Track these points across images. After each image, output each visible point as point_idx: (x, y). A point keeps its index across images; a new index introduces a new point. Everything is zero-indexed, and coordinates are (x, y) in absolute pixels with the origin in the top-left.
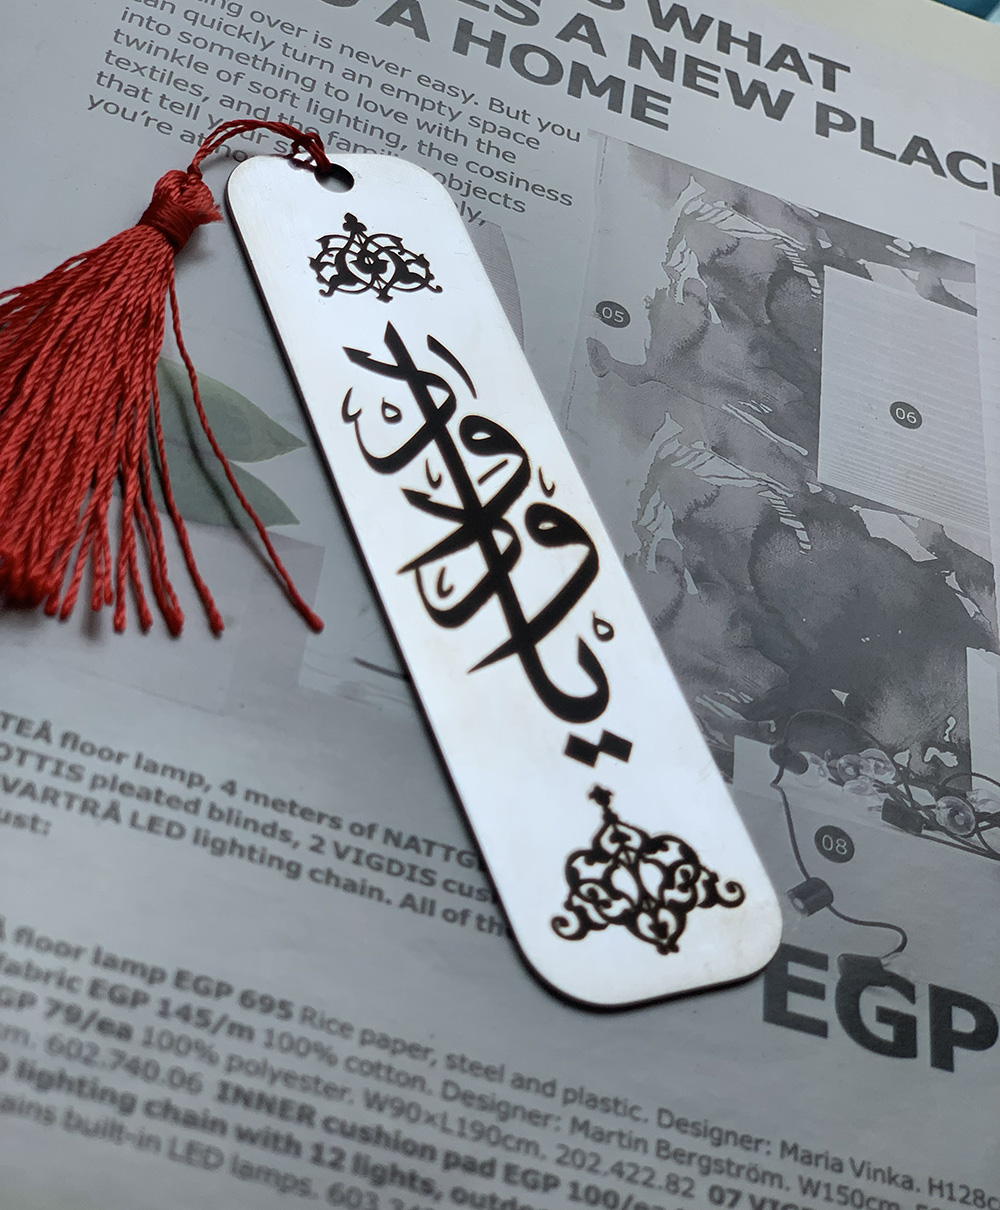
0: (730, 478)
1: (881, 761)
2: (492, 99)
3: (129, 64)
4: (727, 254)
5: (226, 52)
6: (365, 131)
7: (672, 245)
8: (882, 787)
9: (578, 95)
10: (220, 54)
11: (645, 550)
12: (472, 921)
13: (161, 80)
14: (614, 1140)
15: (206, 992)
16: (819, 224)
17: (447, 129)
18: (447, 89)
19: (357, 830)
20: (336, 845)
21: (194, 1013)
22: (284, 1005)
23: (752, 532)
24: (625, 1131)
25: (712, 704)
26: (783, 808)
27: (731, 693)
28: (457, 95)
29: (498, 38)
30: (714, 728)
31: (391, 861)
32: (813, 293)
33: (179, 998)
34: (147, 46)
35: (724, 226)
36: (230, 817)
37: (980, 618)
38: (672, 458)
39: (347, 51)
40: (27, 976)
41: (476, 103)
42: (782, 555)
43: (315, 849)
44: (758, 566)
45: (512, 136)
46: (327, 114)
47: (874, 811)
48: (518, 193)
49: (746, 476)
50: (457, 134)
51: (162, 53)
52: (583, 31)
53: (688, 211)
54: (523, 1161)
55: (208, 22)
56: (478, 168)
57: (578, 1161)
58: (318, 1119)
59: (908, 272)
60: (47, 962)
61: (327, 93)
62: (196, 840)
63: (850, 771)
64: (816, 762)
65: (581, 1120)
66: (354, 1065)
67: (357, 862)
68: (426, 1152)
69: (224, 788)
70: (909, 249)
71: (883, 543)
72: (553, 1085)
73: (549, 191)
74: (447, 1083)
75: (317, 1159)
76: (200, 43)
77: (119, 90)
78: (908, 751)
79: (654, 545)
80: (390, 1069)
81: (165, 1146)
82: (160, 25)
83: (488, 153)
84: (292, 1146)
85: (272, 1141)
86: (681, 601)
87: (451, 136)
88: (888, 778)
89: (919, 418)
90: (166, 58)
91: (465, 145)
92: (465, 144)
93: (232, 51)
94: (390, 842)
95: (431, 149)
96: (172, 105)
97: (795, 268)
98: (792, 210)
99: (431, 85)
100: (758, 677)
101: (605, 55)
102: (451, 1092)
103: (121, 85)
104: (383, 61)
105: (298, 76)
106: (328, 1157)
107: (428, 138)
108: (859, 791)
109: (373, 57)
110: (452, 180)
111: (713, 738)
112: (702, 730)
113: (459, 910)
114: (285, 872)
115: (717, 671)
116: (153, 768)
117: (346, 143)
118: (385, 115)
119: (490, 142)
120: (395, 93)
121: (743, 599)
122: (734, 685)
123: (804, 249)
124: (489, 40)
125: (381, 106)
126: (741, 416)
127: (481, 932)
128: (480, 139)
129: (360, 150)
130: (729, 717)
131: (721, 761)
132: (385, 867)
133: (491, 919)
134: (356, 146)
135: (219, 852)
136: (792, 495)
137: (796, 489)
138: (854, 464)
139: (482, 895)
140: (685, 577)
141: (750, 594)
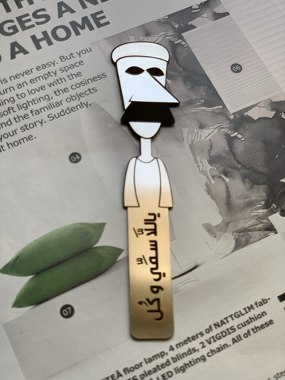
0: (210, 134)
2: (60, 57)
6: (38, 102)
9: (80, 34)
11: (208, 178)
12: (251, 332)
16: (170, 20)
17: (57, 80)
18: (47, 66)
19: (207, 331)
20: (207, 341)
23: (227, 147)
25: (256, 212)
27: (258, 205)
28: (50, 66)
29: (45, 33)
30: (262, 220)
31: (222, 333)
32: (185, 47)
36: (178, 357)
38: (193, 141)
39: (12, 78)
41: (57, 63)
42: (240, 147)
43: (203, 347)
44: (237, 157)
45: (74, 66)
46: (25, 106)
48: (91, 85)
49: (213, 130)
50: (61, 79)
52: (64, 9)
56: (74, 87)
59: (203, 16)
61: (19, 99)
62: (177, 373)
67: (215, 341)
69: (170, 350)
70: (198, 7)
71: (260, 119)
73: (98, 77)
79: (209, 174)
83: (73, 78)
86: (227, 187)
87: (60, 81)
89: (240, 66)
91: (66, 81)
94: (217, 327)
95: (59, 91)
97: (176, 43)
98: (160, 22)
99: (41, 68)
100: (261, 193)
101: (75, 12)
104: (24, 72)
105: (7, 100)
107: (55, 88)
109: (20, 74)
110: (72, 97)
111: (264, 223)
112: (260, 223)
113: (246, 332)
114: (202, 361)
115: (250, 201)
116: (150, 360)
117: (37, 111)
118: (39, 91)
119: (71, 74)
120: (35, 81)
121: (240, 171)
122: (257, 201)
123: (173, 33)
124: (42, 37)
125: (35, 89)
126: (198, 110)
127: (256, 333)
128: (68, 75)
129: (42, 110)
130: (263, 213)
131: (271, 229)
132: (222, 336)
133: (255, 327)
134: (40, 109)
135: (184, 371)
136: (228, 125)
137: (228, 122)
138: (235, 99)
139: (248, 322)
140: (223, 177)
141: (241, 168)
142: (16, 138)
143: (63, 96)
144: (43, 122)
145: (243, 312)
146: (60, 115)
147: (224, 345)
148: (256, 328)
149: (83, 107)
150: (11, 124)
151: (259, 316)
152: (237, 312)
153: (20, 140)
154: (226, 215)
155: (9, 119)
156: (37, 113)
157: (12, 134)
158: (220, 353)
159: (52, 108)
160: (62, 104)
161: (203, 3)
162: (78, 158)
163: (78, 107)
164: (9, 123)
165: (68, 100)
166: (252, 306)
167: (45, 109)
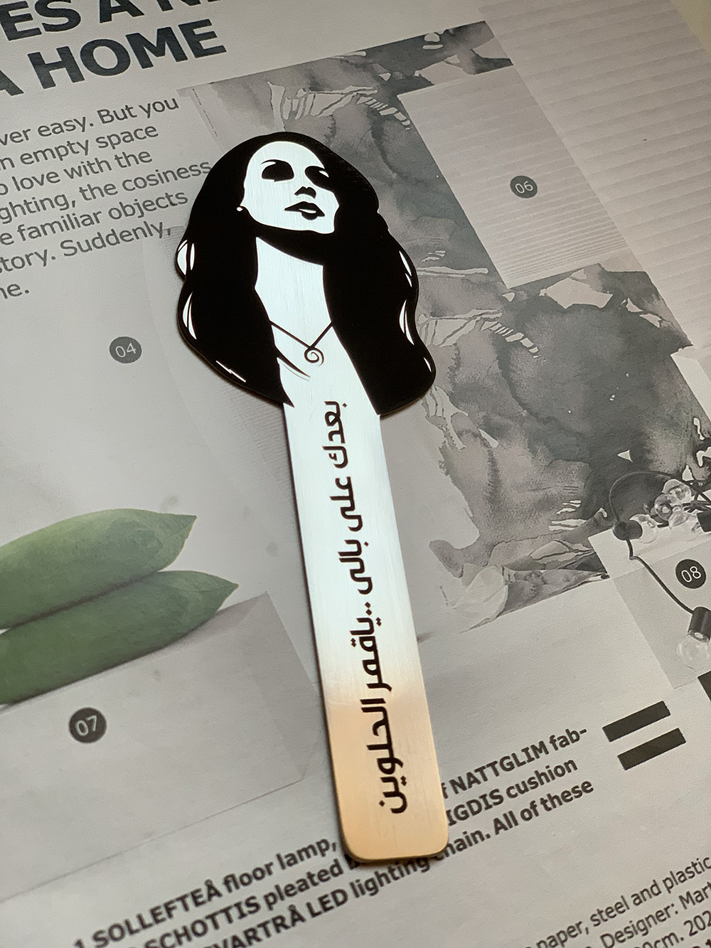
0: (457, 330)
1: (678, 487)
2: (99, 112)
4: (333, 136)
6: (39, 210)
8: (690, 507)
9: (151, 65)
11: (447, 435)
12: (540, 808)
16: (371, 61)
17: (89, 164)
18: (64, 128)
23: (497, 367)
25: (560, 525)
26: (647, 570)
27: (565, 507)
28: (75, 127)
29: (64, 52)
30: (573, 543)
31: (469, 804)
32: (406, 127)
35: (315, 112)
37: (664, 324)
41: (92, 125)
42: (526, 369)
44: (518, 391)
45: (134, 137)
47: (696, 530)
48: (173, 187)
49: (464, 321)
50: (99, 164)
52: (114, 3)
53: (286, 117)
56: (130, 185)
59: (450, 59)
62: (356, 894)
63: (665, 510)
64: (644, 520)
65: (685, 896)
67: (452, 822)
70: (437, 39)
71: (575, 308)
72: (655, 885)
73: (191, 168)
74: (602, 937)
78: (687, 466)
79: (450, 426)
83: (130, 165)
86: (493, 458)
87: (96, 168)
88: (689, 497)
89: (531, 182)
91: (110, 169)
94: (459, 789)
95: (92, 191)
97: (382, 113)
98: (348, 61)
99: (51, 131)
100: (573, 481)
101: (142, 14)
102: (608, 941)
104: (6, 135)
107: (83, 181)
108: (679, 521)
110: (124, 208)
111: (577, 551)
112: (568, 550)
113: (528, 807)
114: (419, 868)
115: (548, 496)
116: (293, 860)
117: (34, 230)
118: (42, 184)
119: (123, 153)
120: (34, 159)
121: (525, 424)
122: (563, 498)
123: (376, 91)
124: (58, 59)
125: (33, 177)
126: (431, 272)
127: (549, 812)
128: (116, 156)
129: (48, 228)
130: (576, 526)
131: (592, 565)
132: (469, 812)
133: (549, 795)
134: (43, 227)
135: (375, 891)
136: (501, 314)
137: (500, 307)
138: (519, 257)
139: (533, 783)
140: (483, 436)
141: (528, 417)
143: (104, 204)
144: (49, 258)
145: (522, 757)
146: (91, 245)
147: (473, 835)
148: (551, 798)
149: (152, 235)
151: (559, 771)
152: (508, 758)
154: (488, 525)
156: (35, 234)
158: (465, 852)
159: (73, 227)
160: (98, 222)
161: (453, 33)
162: (134, 350)
163: (140, 233)
165: (115, 214)
166: (542, 743)
167: (56, 226)
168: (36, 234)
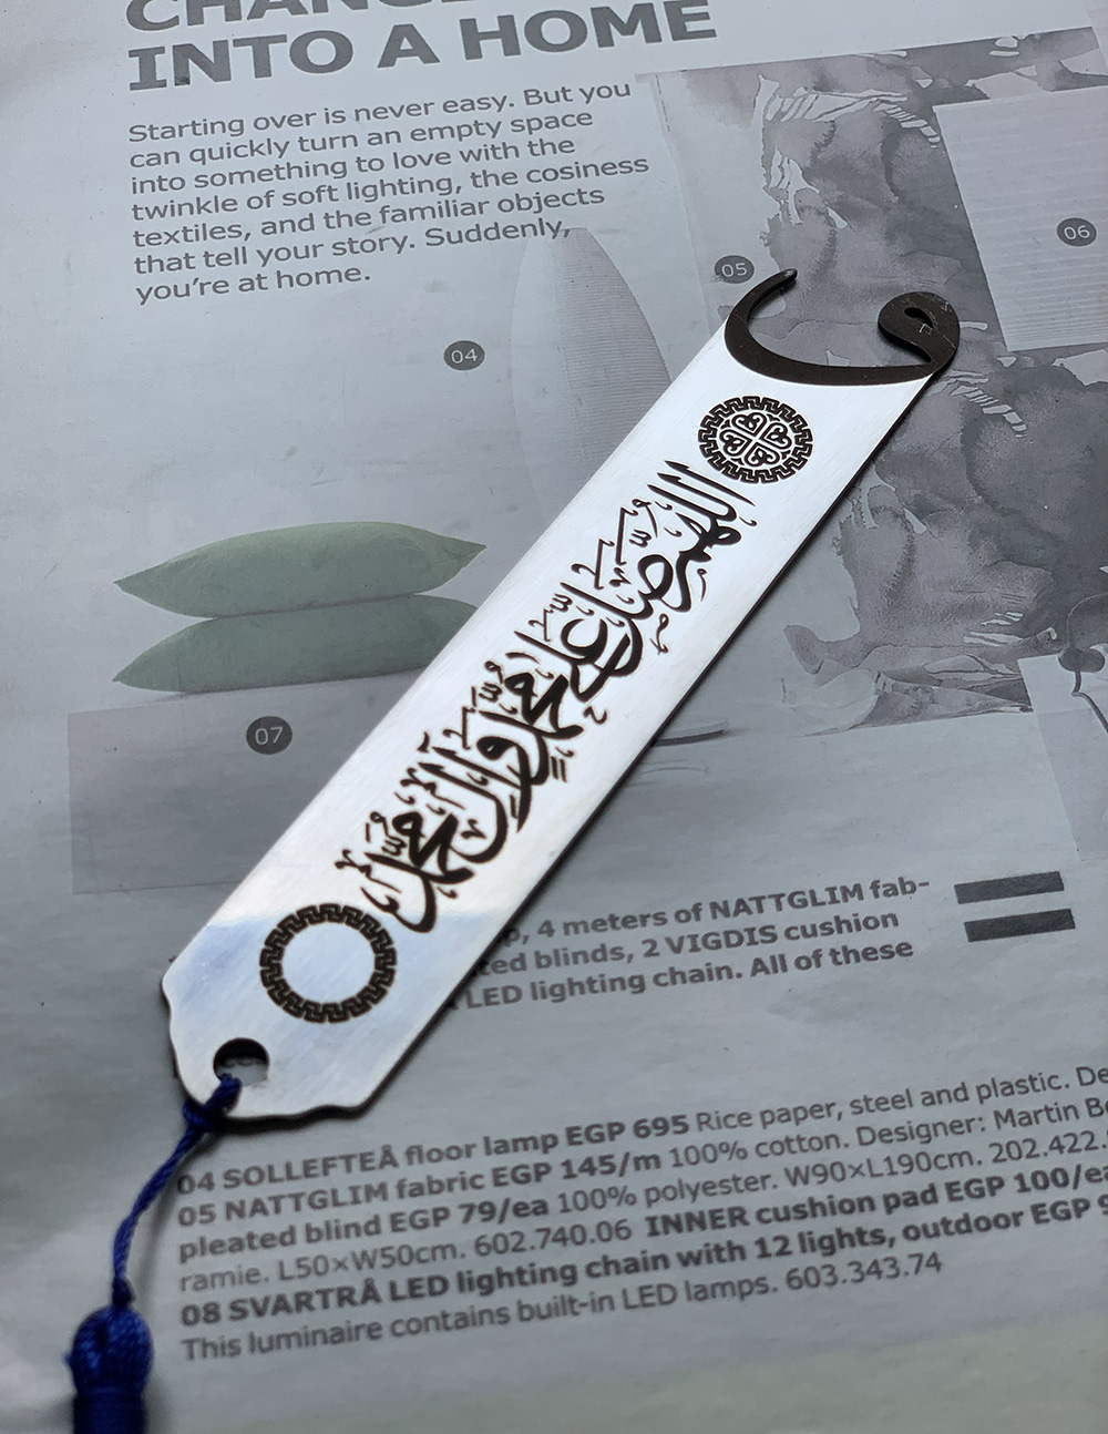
2: (526, 92)
3: (160, 237)
4: (825, 146)
5: (247, 177)
6: (413, 192)
7: (767, 163)
9: (611, 44)
10: (242, 181)
11: (857, 509)
12: (826, 959)
13: (198, 239)
14: (1042, 1117)
15: (601, 1138)
16: (911, 63)
17: (494, 148)
18: (476, 105)
19: (683, 916)
20: (669, 940)
21: (596, 1163)
22: (676, 1120)
23: (958, 439)
24: (1050, 1106)
25: (982, 638)
26: (1093, 713)
27: (997, 618)
28: (489, 106)
29: (507, 22)
30: (994, 662)
31: (727, 934)
32: (931, 144)
33: (579, 1154)
34: (169, 209)
35: (813, 114)
36: (557, 958)
39: (363, 115)
40: (432, 1192)
41: (512, 105)
42: (998, 449)
43: (650, 954)
44: (978, 473)
45: (560, 122)
46: (370, 191)
48: (589, 183)
50: (505, 149)
51: (186, 209)
53: (769, 117)
54: (961, 1174)
55: (216, 154)
56: (536, 176)
57: (1015, 1153)
58: (751, 1217)
59: (1022, 70)
60: (444, 1170)
61: (361, 170)
62: (535, 997)
65: (1003, 1113)
66: (765, 1150)
67: (695, 949)
68: (865, 1203)
69: (540, 932)
70: (1015, 44)
71: (1100, 387)
72: (963, 1088)
73: (620, 165)
74: (859, 1130)
75: (764, 1255)
76: (218, 180)
77: (162, 270)
79: (866, 497)
80: (800, 1139)
81: (619, 1301)
82: (173, 180)
83: (543, 154)
84: (736, 1251)
85: (715, 1254)
86: (912, 546)
87: (500, 153)
89: (1091, 227)
90: (192, 213)
92: (517, 155)
93: (252, 173)
94: (718, 914)
95: (486, 178)
96: (218, 260)
97: (904, 125)
98: (877, 61)
99: (458, 108)
100: (1020, 590)
102: (867, 1136)
103: (161, 262)
104: (402, 107)
105: (326, 166)
106: (774, 1247)
107: (477, 167)
109: (391, 108)
110: (519, 201)
111: (996, 672)
112: (981, 669)
113: (810, 954)
114: (629, 989)
115: (975, 601)
117: (400, 213)
118: (427, 164)
119: (541, 140)
120: (427, 135)
121: (974, 513)
122: (997, 607)
123: (905, 99)
124: (497, 29)
125: (419, 156)
127: (838, 967)
128: (530, 142)
129: (417, 213)
130: (1005, 643)
131: (1016, 694)
132: (723, 942)
133: (845, 948)
134: (411, 211)
135: (560, 998)
136: (987, 380)
137: (989, 370)
138: (1041, 314)
139: (827, 929)
140: (908, 518)
141: (980, 505)
142: (310, 265)
143: (495, 192)
144: (407, 244)
145: (823, 896)
146: (463, 237)
147: (719, 969)
148: (846, 951)
149: (543, 233)
150: (312, 228)
151: (871, 923)
152: (803, 893)
153: (317, 274)
154: (877, 622)
155: (311, 215)
156: (399, 217)
157: (301, 253)
158: (701, 984)
159: (449, 215)
160: (481, 212)
161: (1038, 37)
162: (474, 357)
163: (529, 230)
164: (306, 225)
165: (506, 205)
166: (857, 888)
167: (428, 212)
168: (401, 217)
